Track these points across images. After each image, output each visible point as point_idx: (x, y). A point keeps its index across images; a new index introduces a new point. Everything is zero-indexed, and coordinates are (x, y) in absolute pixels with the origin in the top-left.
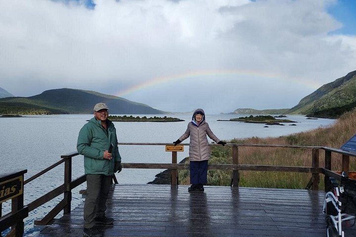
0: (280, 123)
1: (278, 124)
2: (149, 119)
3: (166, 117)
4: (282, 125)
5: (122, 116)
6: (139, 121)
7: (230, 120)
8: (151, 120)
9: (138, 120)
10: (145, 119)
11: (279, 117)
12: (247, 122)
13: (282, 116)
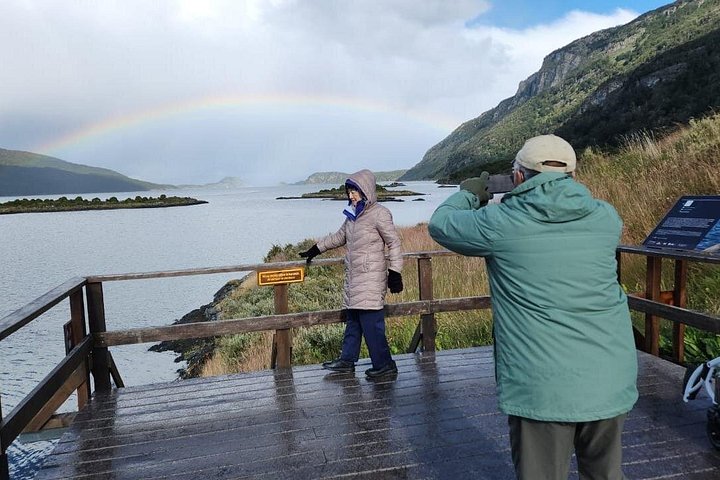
0: (397, 198)
1: (393, 200)
2: (123, 202)
3: (163, 196)
4: (400, 201)
5: (55, 198)
6: (99, 209)
7: (304, 197)
8: (129, 204)
9: (96, 205)
10: (113, 204)
11: (392, 186)
12: (336, 199)
13: (396, 185)
